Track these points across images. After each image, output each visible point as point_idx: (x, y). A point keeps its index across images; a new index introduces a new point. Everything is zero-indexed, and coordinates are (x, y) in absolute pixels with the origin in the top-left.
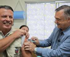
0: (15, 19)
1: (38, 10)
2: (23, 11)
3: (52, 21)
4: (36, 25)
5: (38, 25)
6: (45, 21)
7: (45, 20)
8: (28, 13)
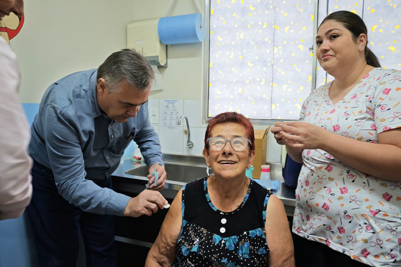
0: (172, 45)
1: (252, 8)
2: (196, 15)
3: (301, 47)
4: (242, 65)
5: (250, 64)
6: (276, 49)
7: (274, 44)
8: (214, 24)
